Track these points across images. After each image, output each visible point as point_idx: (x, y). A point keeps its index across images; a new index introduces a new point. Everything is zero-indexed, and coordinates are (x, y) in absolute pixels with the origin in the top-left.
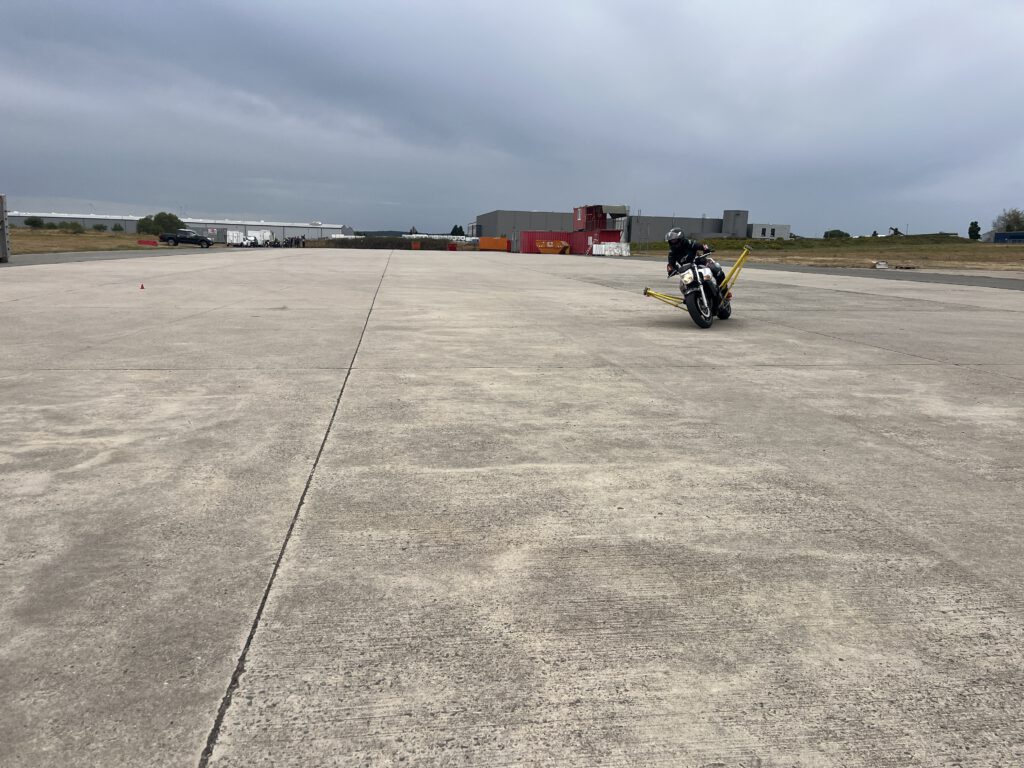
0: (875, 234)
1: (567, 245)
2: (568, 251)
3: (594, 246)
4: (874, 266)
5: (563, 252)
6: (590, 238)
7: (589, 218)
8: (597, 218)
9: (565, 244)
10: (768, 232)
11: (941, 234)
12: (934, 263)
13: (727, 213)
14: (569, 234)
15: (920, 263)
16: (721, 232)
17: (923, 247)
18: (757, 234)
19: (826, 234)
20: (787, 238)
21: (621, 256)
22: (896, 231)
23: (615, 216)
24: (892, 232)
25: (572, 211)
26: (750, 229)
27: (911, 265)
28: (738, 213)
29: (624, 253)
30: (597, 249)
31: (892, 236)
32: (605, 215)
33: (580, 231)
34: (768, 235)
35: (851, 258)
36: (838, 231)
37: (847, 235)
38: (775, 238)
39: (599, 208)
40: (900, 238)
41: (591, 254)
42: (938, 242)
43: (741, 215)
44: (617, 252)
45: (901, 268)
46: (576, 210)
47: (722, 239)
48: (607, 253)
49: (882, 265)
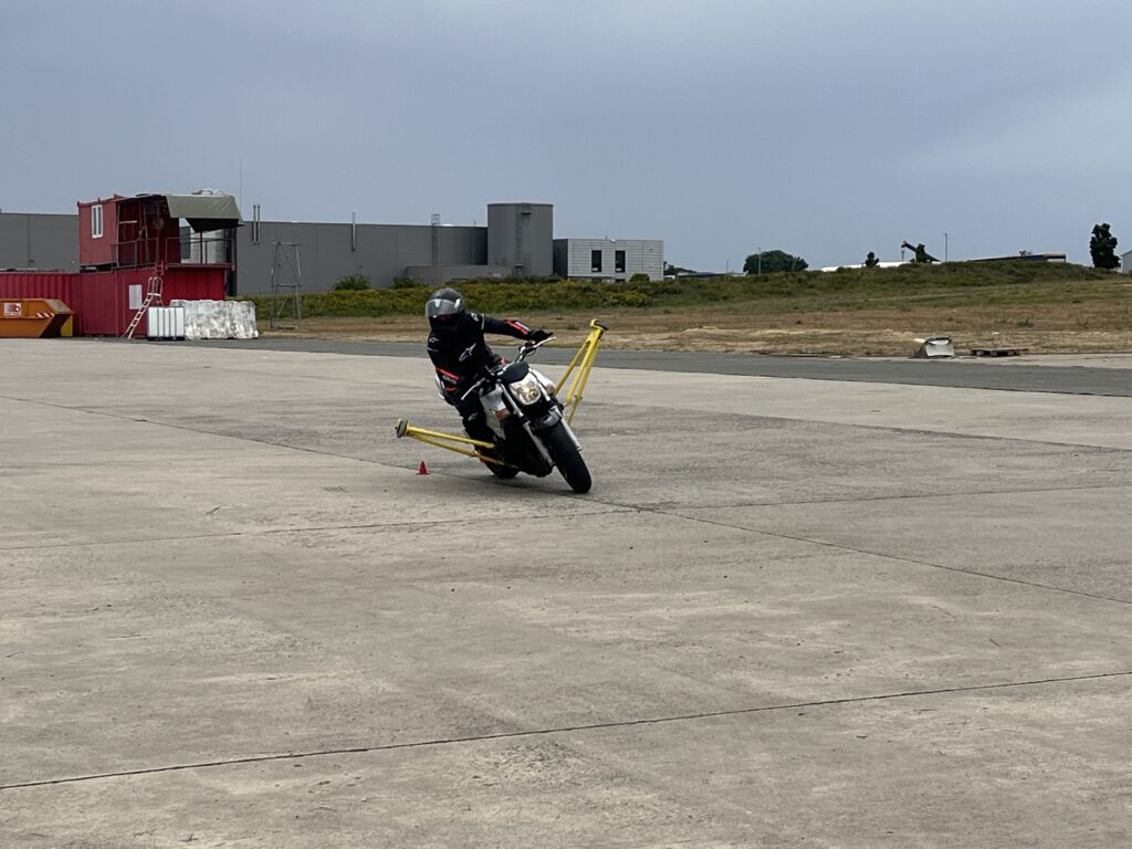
0: (871, 261)
1: (64, 309)
2: (67, 327)
3: (152, 311)
4: (920, 353)
5: (53, 332)
6: (135, 291)
7: (126, 233)
8: (152, 232)
9: (57, 306)
10: (609, 261)
11: (1025, 258)
12: (1055, 338)
13: (494, 209)
14: (67, 278)
15: (1021, 339)
16: (483, 261)
17: (995, 291)
18: (579, 266)
19: (752, 264)
20: (656, 276)
21: (231, 341)
22: (920, 250)
23: (201, 225)
24: (912, 255)
25: (76, 211)
26: (560, 251)
27: (1003, 345)
28: (525, 212)
29: (241, 332)
30: (161, 320)
31: (913, 265)
32: (176, 221)
33: (101, 268)
34: (609, 269)
35: (848, 329)
36: (778, 254)
37: (802, 264)
38: (627, 276)
39: (158, 203)
40: (936, 269)
41: (142, 334)
42: (1024, 279)
43: (530, 216)
44: (219, 328)
45: (986, 354)
46: (85, 208)
47: (495, 282)
48: (190, 332)
49: (939, 348)
